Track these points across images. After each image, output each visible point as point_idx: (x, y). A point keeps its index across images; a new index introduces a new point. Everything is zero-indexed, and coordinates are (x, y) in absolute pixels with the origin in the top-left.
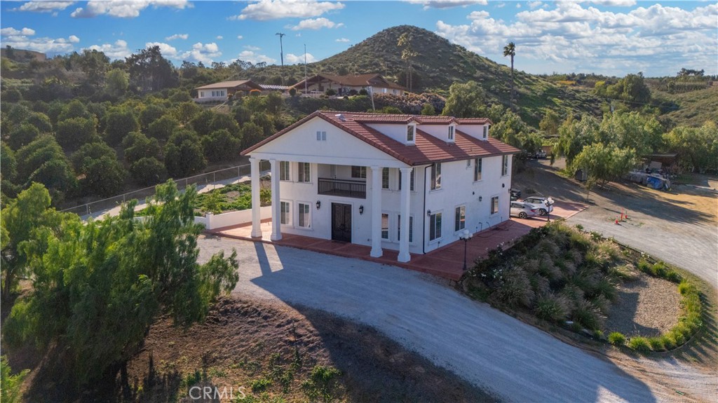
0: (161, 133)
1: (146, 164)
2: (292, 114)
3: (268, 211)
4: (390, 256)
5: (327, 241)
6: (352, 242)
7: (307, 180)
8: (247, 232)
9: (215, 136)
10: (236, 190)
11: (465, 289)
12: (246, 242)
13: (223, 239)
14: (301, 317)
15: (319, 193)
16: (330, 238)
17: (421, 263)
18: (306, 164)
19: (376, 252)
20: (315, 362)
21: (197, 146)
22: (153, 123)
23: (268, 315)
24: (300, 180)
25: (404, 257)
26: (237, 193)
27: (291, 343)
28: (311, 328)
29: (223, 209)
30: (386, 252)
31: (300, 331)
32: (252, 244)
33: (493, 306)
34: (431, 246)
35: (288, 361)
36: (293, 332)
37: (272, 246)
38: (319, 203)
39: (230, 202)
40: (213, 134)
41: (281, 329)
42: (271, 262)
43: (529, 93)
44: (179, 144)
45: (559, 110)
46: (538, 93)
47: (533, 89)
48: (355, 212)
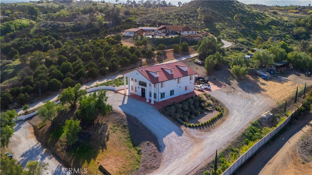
1: (104, 69)
2: (151, 45)
5: (141, 96)
6: (145, 97)
7: (137, 82)
8: (123, 92)
9: (123, 59)
11: (161, 111)
13: (118, 94)
14: (124, 114)
15: (139, 85)
19: (148, 101)
20: (124, 123)
23: (119, 114)
24: (135, 82)
25: (152, 103)
27: (121, 119)
28: (125, 117)
31: (123, 117)
32: (123, 96)
34: (161, 100)
35: (120, 122)
37: (127, 97)
39: (122, 82)
41: (120, 117)
43: (261, 24)
44: (112, 63)
45: (272, 32)
46: (265, 24)
47: (264, 21)
48: (146, 90)
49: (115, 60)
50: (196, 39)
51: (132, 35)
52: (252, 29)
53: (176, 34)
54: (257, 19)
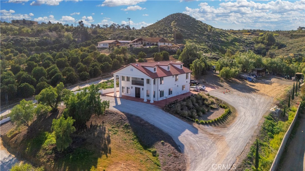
0: (87, 63)
1: (84, 74)
2: (130, 54)
3: (118, 89)
4: (149, 101)
5: (134, 97)
6: (141, 98)
7: (129, 81)
8: (113, 95)
9: (104, 64)
10: (110, 82)
11: (164, 109)
12: (112, 97)
13: (106, 96)
14: (123, 114)
15: (132, 84)
16: (135, 97)
17: (156, 103)
18: (129, 77)
19: (145, 100)
20: (125, 123)
21: (98, 68)
22: (85, 59)
23: (116, 114)
24: (127, 81)
25: (152, 102)
26: (110, 83)
27: (121, 119)
28: (125, 116)
29: (106, 88)
31: (122, 117)
32: (114, 98)
33: (170, 113)
34: (160, 99)
35: (119, 123)
36: (121, 117)
37: (119, 99)
38: (132, 87)
39: (108, 86)
40: (103, 63)
41: (118, 117)
42: (118, 102)
43: (226, 40)
44: (93, 67)
45: (237, 48)
46: (229, 41)
47: (228, 39)
48: (141, 90)
49: (96, 65)
50: (174, 49)
51: (108, 46)
52: (219, 45)
53: (153, 45)
54: (221, 36)
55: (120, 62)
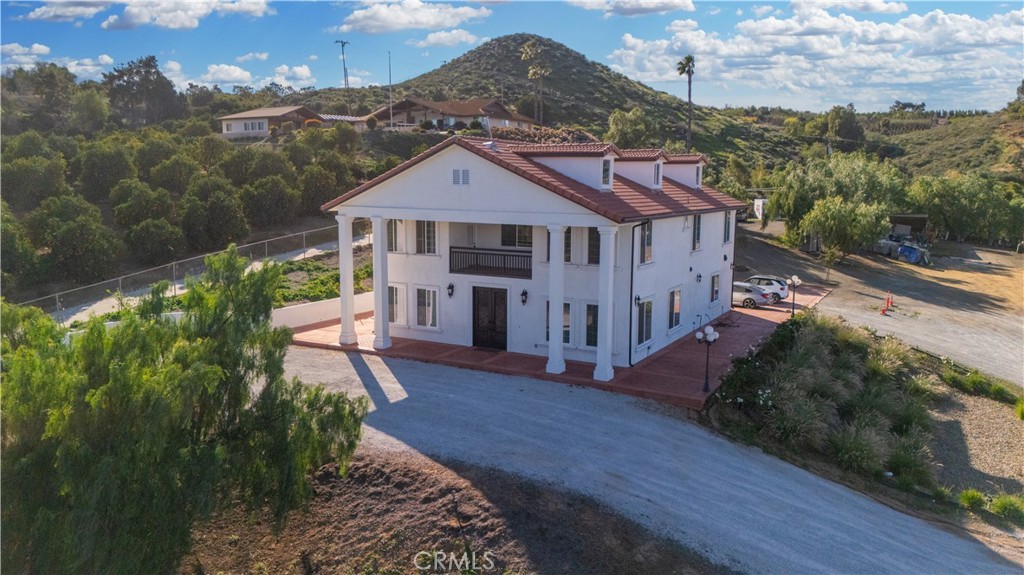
0: (174, 181)
1: (152, 229)
2: (372, 156)
3: (368, 300)
4: (579, 373)
5: (465, 349)
6: (508, 350)
7: (431, 250)
8: (332, 336)
9: (261, 186)
10: (301, 269)
11: (716, 424)
12: (333, 353)
13: (292, 348)
14: (463, 483)
15: (452, 271)
16: (470, 343)
18: (429, 223)
19: (555, 366)
20: (502, 565)
21: (235, 200)
22: (158, 167)
23: (405, 482)
24: (420, 250)
25: (604, 373)
26: (302, 274)
27: (454, 531)
28: (485, 503)
29: (286, 299)
30: (571, 365)
32: (343, 356)
33: (766, 451)
34: (641, 354)
36: (454, 510)
37: (379, 359)
38: (451, 287)
39: (295, 289)
40: (257, 183)
41: (431, 507)
42: (384, 385)
44: (204, 198)
48: (513, 301)
49: (219, 187)
51: (266, 130)
53: (460, 127)
55: (337, 177)
